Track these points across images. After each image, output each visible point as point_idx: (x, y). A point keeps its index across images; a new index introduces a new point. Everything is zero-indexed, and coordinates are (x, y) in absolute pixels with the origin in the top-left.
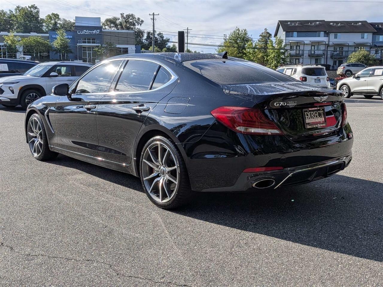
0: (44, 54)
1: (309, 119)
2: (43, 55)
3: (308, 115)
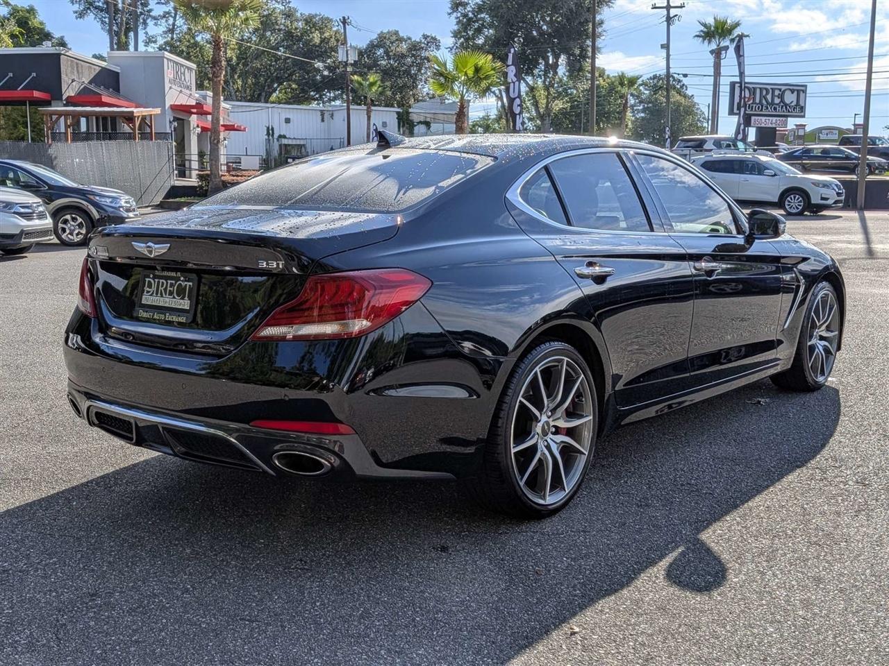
1: (152, 295)
3: (150, 286)
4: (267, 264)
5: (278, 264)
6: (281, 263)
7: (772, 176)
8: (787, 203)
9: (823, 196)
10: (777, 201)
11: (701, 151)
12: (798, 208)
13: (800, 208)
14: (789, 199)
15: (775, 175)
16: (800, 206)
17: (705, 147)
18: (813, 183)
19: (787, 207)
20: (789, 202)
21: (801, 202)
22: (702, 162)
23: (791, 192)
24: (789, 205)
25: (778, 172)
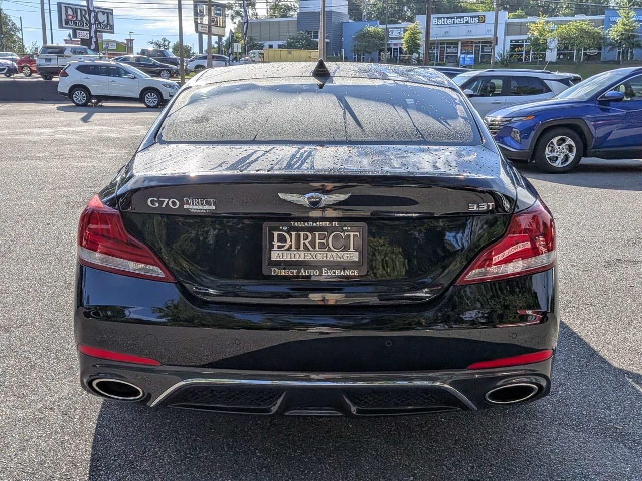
0: (592, 51)
1: (288, 250)
2: (590, 53)
3: (282, 239)
4: (478, 207)
5: (488, 206)
6: (490, 204)
7: (133, 78)
8: (146, 99)
9: (171, 94)
10: (139, 97)
11: (63, 56)
12: (154, 103)
13: (156, 102)
14: (147, 95)
15: (135, 78)
16: (156, 101)
17: (66, 54)
18: (162, 84)
19: (147, 102)
20: (148, 98)
21: (156, 98)
22: (77, 65)
23: (148, 91)
24: (148, 100)
25: (137, 76)
